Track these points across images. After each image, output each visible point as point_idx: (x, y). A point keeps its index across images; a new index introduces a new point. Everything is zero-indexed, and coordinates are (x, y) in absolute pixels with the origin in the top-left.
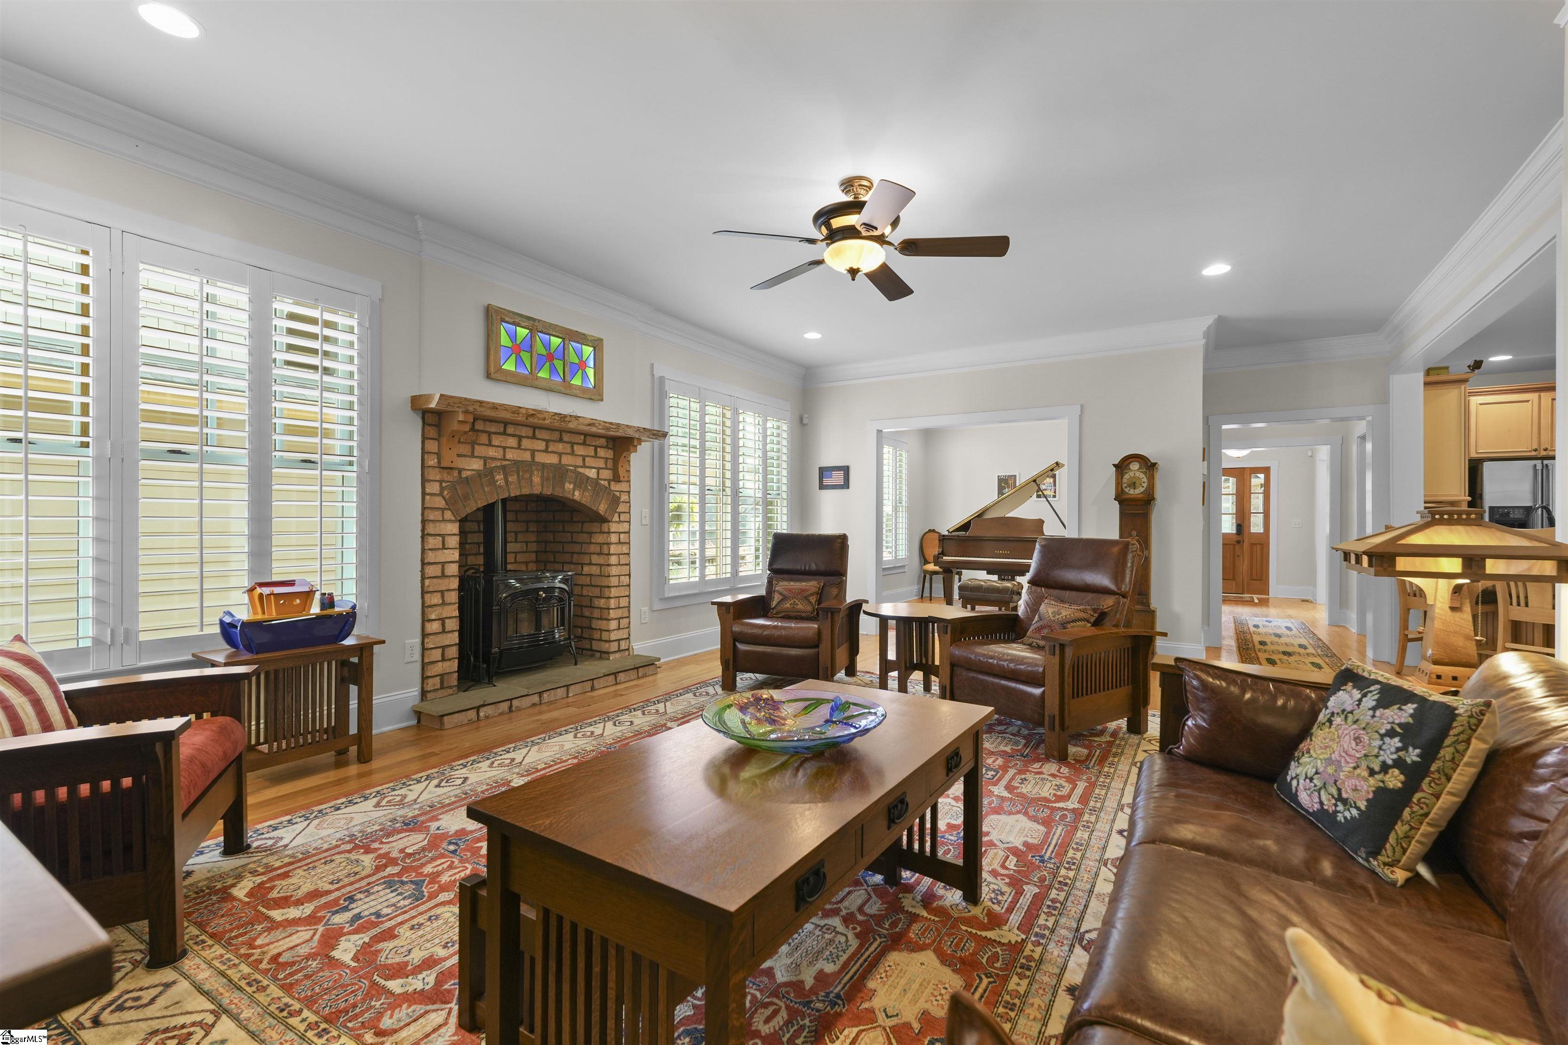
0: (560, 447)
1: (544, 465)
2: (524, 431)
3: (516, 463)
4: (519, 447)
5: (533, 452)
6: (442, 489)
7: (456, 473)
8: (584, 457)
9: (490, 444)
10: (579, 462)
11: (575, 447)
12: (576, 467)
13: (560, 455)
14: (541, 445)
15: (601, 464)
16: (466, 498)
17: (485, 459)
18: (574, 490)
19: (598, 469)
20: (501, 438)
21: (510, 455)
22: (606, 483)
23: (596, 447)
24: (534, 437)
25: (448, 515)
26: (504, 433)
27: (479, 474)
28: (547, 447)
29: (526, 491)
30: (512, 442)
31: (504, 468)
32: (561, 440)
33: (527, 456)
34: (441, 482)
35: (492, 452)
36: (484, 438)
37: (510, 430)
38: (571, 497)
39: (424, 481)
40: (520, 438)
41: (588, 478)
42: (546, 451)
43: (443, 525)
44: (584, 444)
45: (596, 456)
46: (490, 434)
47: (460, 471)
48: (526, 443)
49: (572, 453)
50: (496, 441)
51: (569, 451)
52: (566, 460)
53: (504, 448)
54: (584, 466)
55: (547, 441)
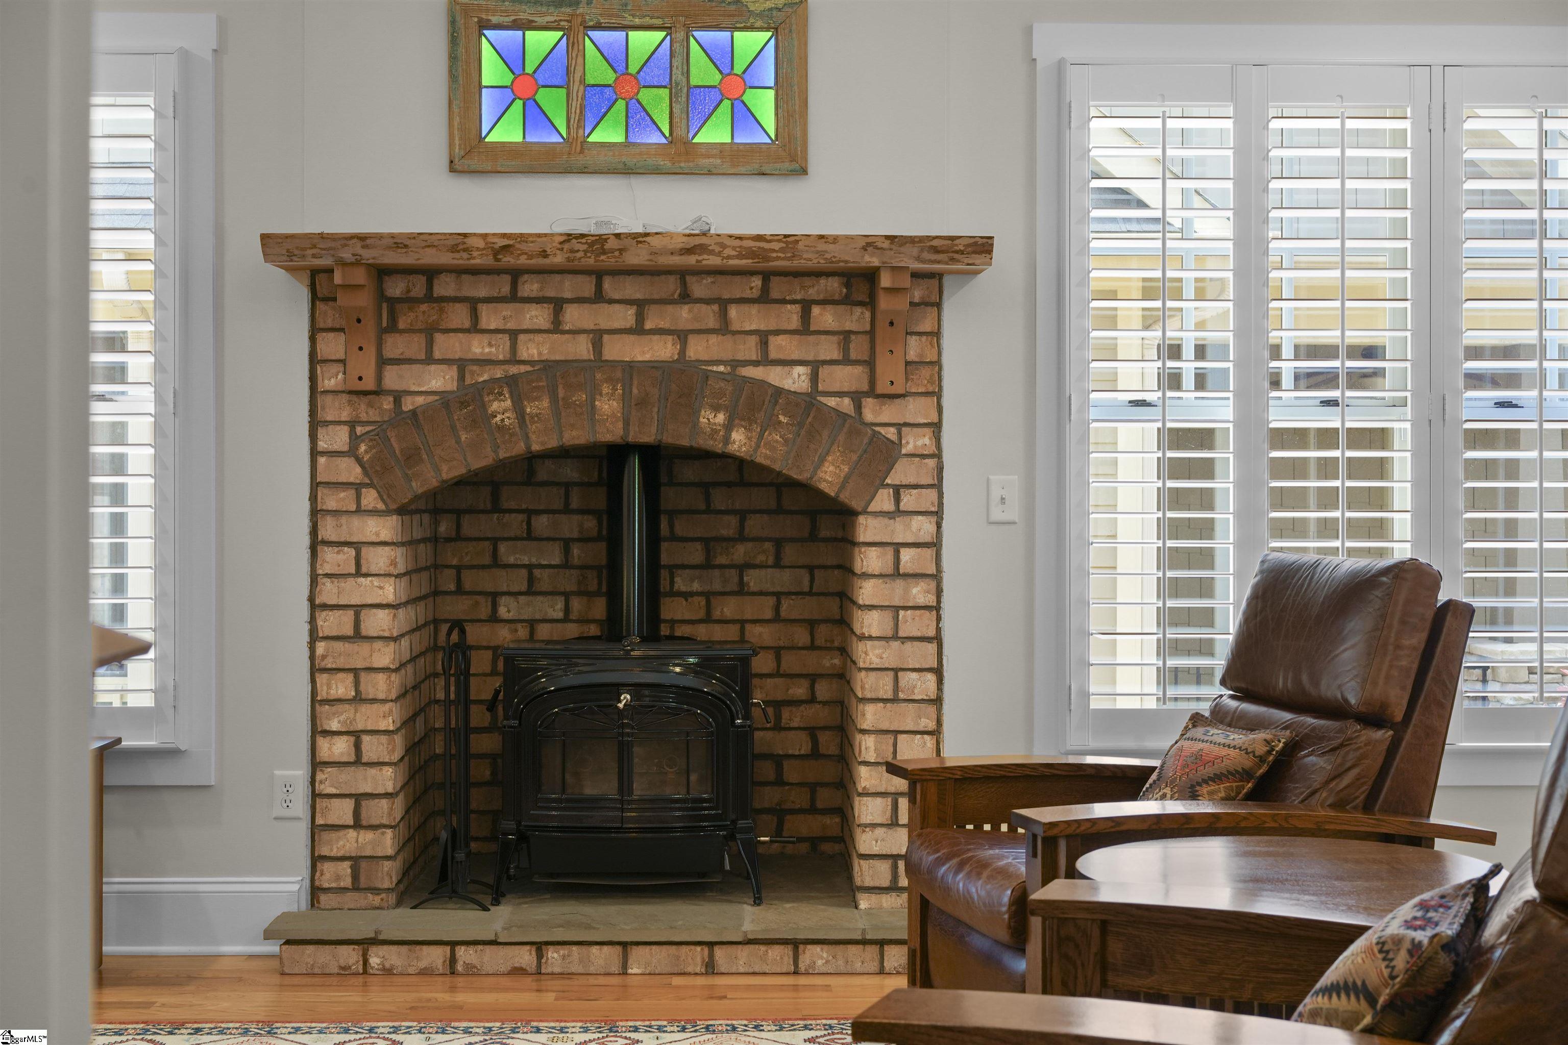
0: (684, 315)
1: (630, 368)
2: (568, 287)
3: (547, 367)
4: (556, 327)
5: (597, 337)
6: (354, 439)
7: (387, 403)
8: (764, 337)
9: (475, 328)
10: (748, 349)
11: (733, 312)
12: (736, 364)
13: (682, 336)
14: (625, 316)
15: (828, 349)
16: (411, 457)
17: (462, 365)
18: (729, 427)
19: (815, 366)
20: (507, 310)
21: (530, 349)
22: (846, 405)
23: (806, 306)
24: (599, 297)
25: (370, 498)
26: (514, 297)
27: (445, 400)
28: (640, 317)
29: (576, 436)
30: (537, 316)
31: (512, 381)
32: (685, 297)
33: (581, 348)
34: (352, 424)
35: (479, 347)
36: (459, 316)
37: (530, 287)
38: (719, 447)
39: (315, 424)
40: (558, 305)
41: (779, 392)
42: (638, 330)
43: (356, 521)
44: (764, 298)
45: (805, 329)
46: (473, 304)
47: (398, 397)
48: (573, 316)
49: (724, 328)
50: (490, 318)
51: (712, 322)
52: (697, 349)
53: (514, 334)
54: (765, 361)
55: (640, 305)
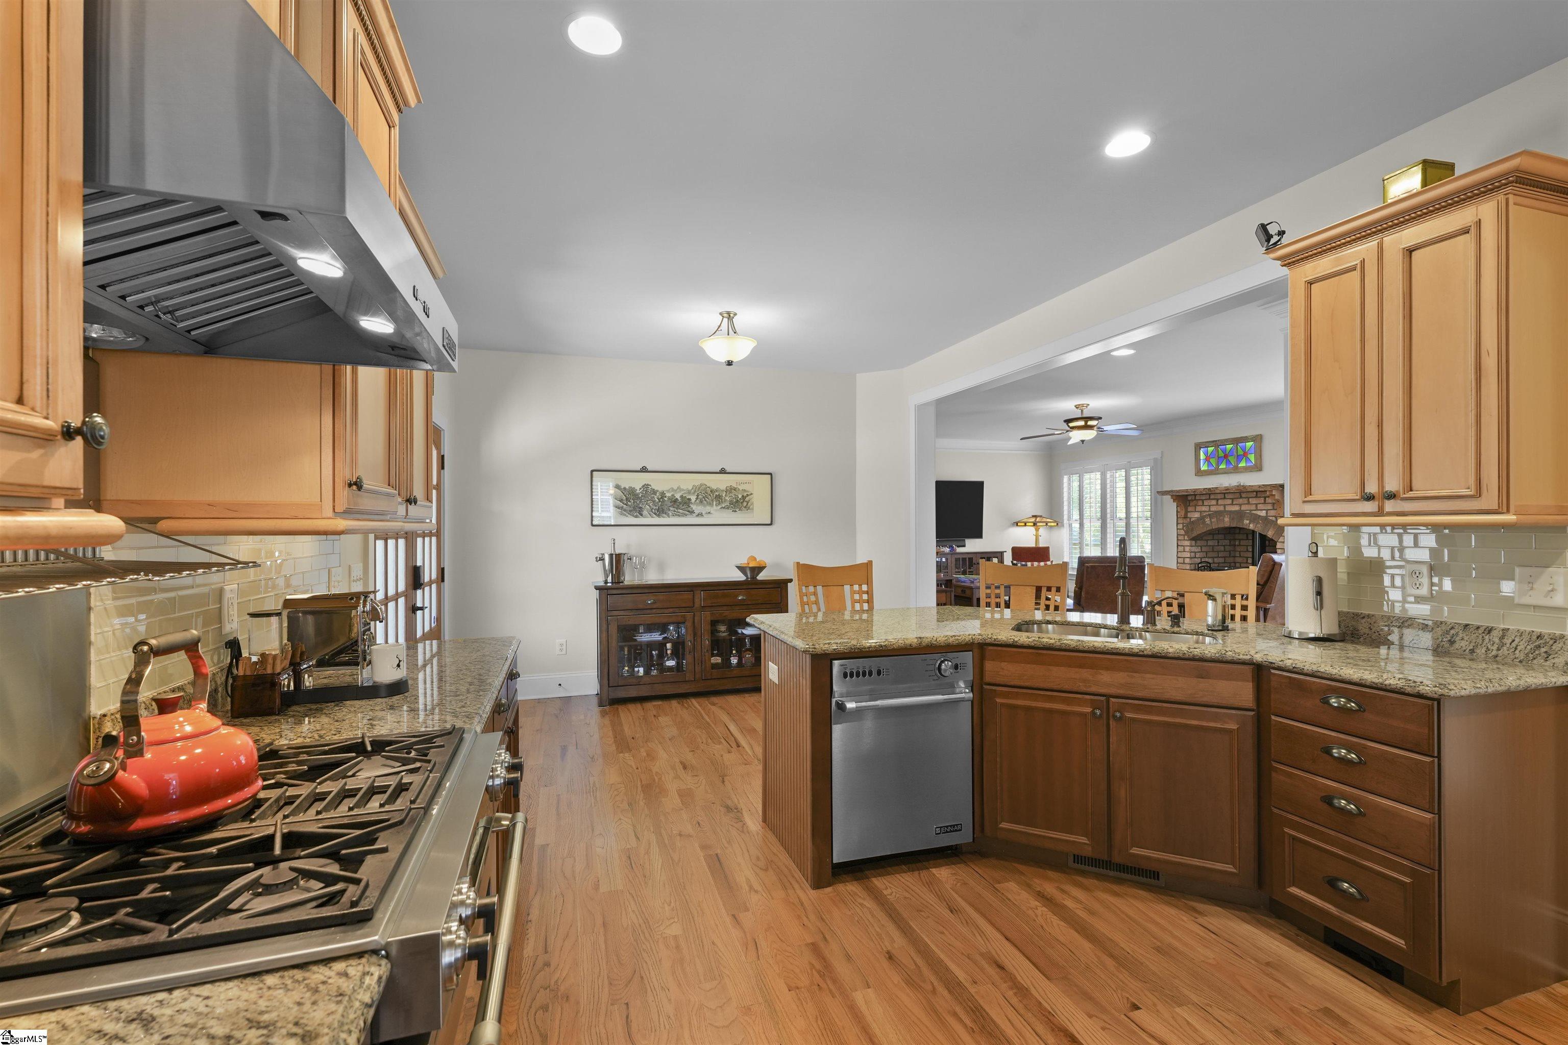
0: (1241, 501)
1: (1231, 512)
2: (1219, 496)
3: (1216, 512)
4: (1217, 504)
5: (1225, 506)
6: (1183, 526)
7: (1188, 520)
8: (1256, 505)
9: (1203, 505)
10: (1253, 507)
11: (1250, 500)
12: (1251, 510)
13: (1240, 505)
14: (1229, 502)
15: (1270, 507)
16: (1192, 530)
17: (1201, 512)
18: (1250, 523)
19: (1267, 510)
20: (1209, 501)
21: (1213, 509)
22: (1274, 519)
23: (1265, 498)
24: (1225, 498)
25: (1186, 538)
26: (1209, 499)
27: (1198, 519)
28: (1233, 502)
29: (1221, 525)
30: (1214, 502)
31: (1209, 515)
32: (1241, 497)
33: (1222, 508)
34: (1183, 523)
35: (1204, 508)
36: (1200, 503)
37: (1212, 497)
38: (1247, 527)
39: (1177, 524)
40: (1217, 500)
41: (1260, 516)
42: (1232, 504)
43: (1183, 542)
44: (1256, 497)
45: (1265, 503)
46: (1203, 500)
47: (1190, 518)
48: (1220, 502)
49: (1249, 503)
50: (1206, 503)
51: (1246, 502)
52: (1244, 508)
53: (1210, 506)
54: (1257, 510)
55: (1233, 499)
